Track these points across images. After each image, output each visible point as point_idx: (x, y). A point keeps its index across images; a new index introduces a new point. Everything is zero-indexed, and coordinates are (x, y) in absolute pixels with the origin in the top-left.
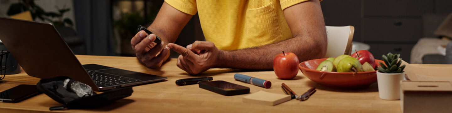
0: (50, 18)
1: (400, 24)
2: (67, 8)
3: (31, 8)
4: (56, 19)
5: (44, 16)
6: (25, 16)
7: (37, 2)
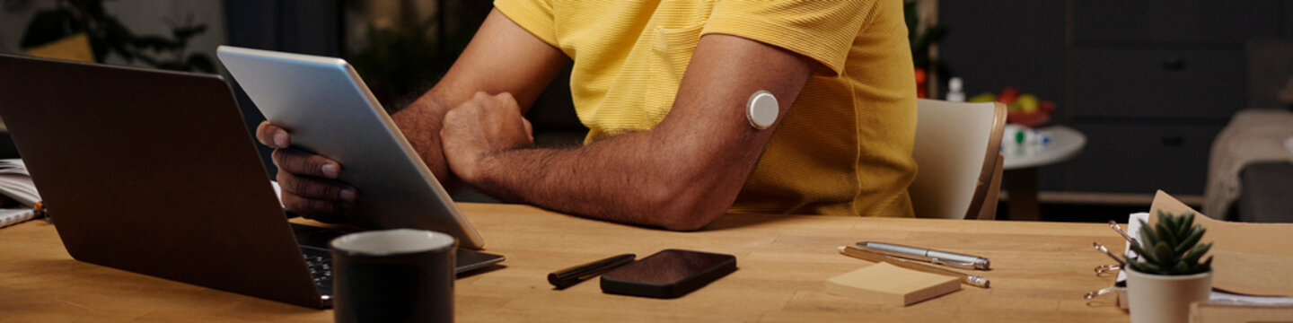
0: (149, 52)
1: (1179, 66)
2: (196, 22)
3: (93, 25)
4: (165, 56)
5: (130, 48)
6: (73, 50)
7: (110, 8)
